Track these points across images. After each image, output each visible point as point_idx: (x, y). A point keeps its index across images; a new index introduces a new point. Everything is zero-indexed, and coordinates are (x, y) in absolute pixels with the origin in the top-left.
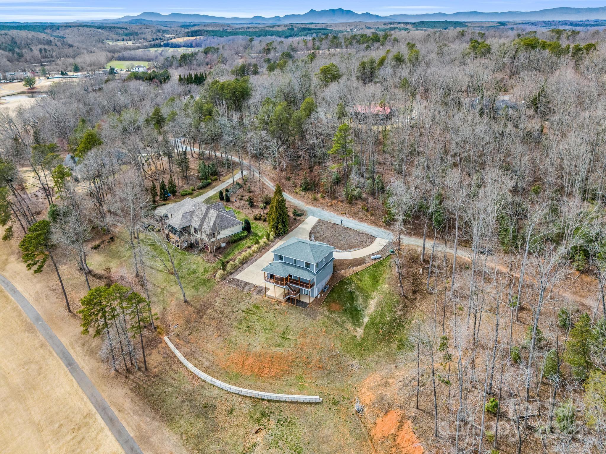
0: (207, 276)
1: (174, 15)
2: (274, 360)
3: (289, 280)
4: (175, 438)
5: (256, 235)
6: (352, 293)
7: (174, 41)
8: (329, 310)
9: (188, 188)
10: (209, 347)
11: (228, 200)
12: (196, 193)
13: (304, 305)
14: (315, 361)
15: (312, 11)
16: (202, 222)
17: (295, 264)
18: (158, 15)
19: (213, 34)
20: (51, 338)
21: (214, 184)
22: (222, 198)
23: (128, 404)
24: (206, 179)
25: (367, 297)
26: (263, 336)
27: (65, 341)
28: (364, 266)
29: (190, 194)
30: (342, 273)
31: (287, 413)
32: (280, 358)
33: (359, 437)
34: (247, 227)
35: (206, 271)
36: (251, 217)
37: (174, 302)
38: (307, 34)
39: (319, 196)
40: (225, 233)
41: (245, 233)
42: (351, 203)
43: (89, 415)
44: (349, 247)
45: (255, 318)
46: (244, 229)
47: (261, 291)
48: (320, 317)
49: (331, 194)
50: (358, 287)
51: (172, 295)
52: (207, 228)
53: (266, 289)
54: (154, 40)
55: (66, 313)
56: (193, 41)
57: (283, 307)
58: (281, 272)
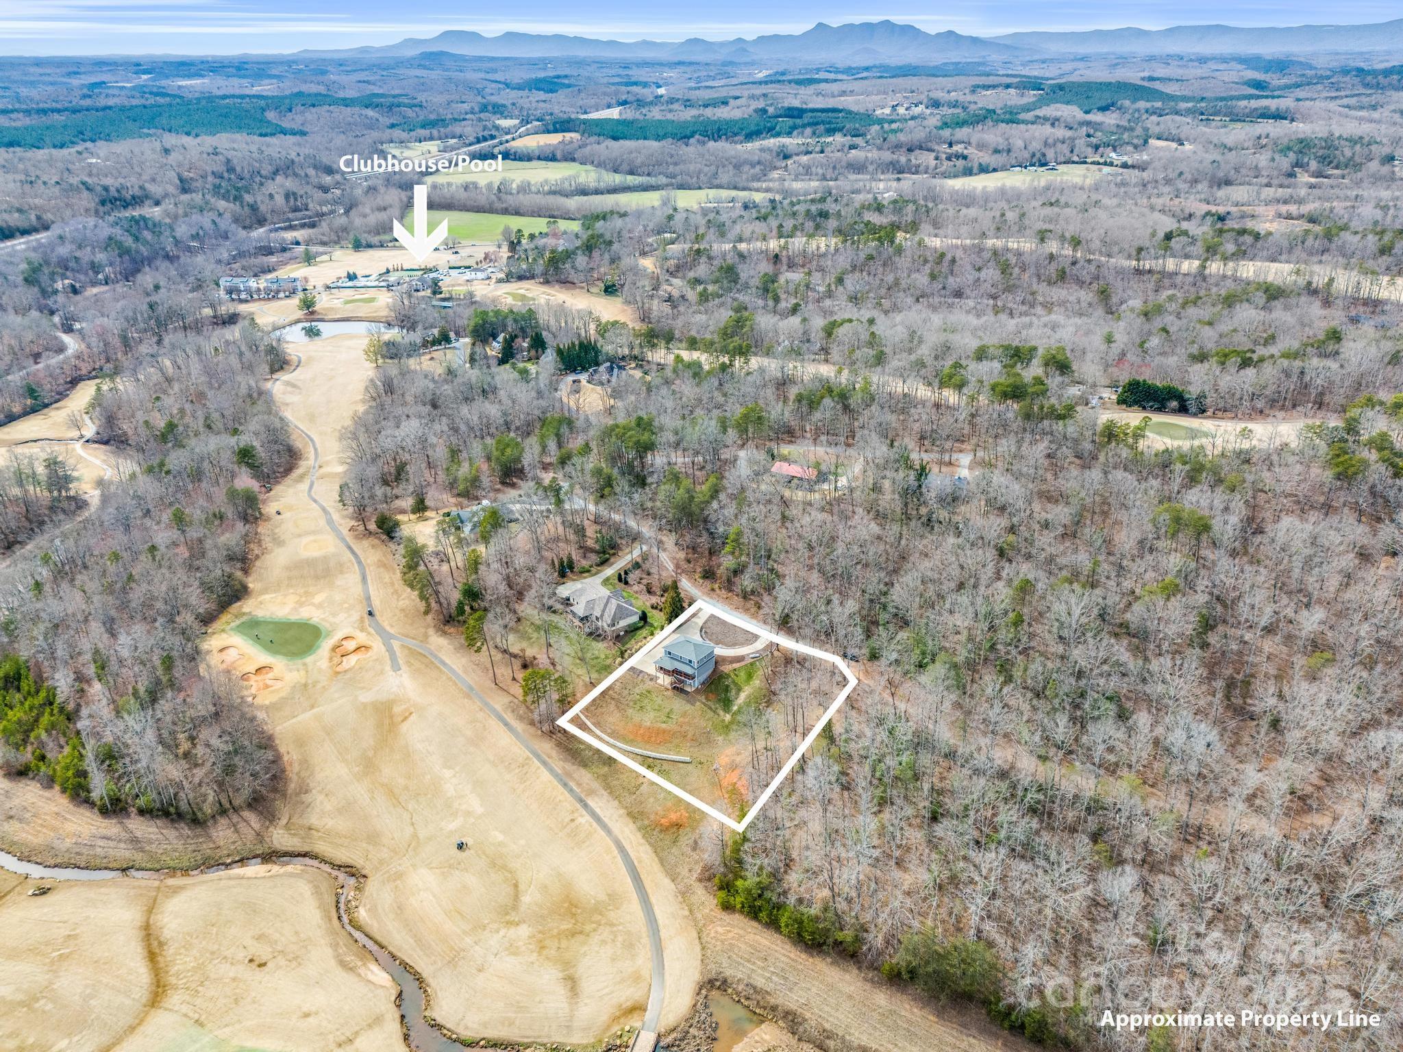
0: (609, 662)
1: (510, 36)
2: (660, 732)
3: (676, 672)
4: (589, 776)
5: (652, 625)
6: (727, 686)
7: (519, 144)
8: (707, 698)
9: (585, 563)
10: (611, 719)
11: (626, 583)
12: (594, 570)
13: (687, 693)
14: (690, 736)
15: (821, 26)
16: (603, 611)
17: (680, 660)
18: (474, 37)
19: (598, 130)
20: (486, 704)
21: (612, 560)
22: (620, 579)
23: (554, 753)
24: (604, 552)
25: (739, 690)
26: (652, 714)
27: (498, 707)
28: (743, 663)
29: (588, 571)
30: (722, 668)
31: (666, 766)
32: (664, 731)
33: (713, 784)
34: (644, 617)
35: (607, 657)
36: (648, 604)
37: (581, 683)
38: (794, 128)
39: (716, 586)
40: (623, 623)
41: (642, 623)
42: (745, 597)
43: (528, 758)
44: (734, 645)
45: (646, 701)
46: (641, 619)
47: (653, 679)
48: (698, 703)
49: (729, 585)
50: (734, 682)
51: (579, 676)
52: (608, 619)
53: (657, 678)
54: (478, 141)
55: (493, 685)
56: (556, 147)
57: (670, 693)
58: (669, 666)
